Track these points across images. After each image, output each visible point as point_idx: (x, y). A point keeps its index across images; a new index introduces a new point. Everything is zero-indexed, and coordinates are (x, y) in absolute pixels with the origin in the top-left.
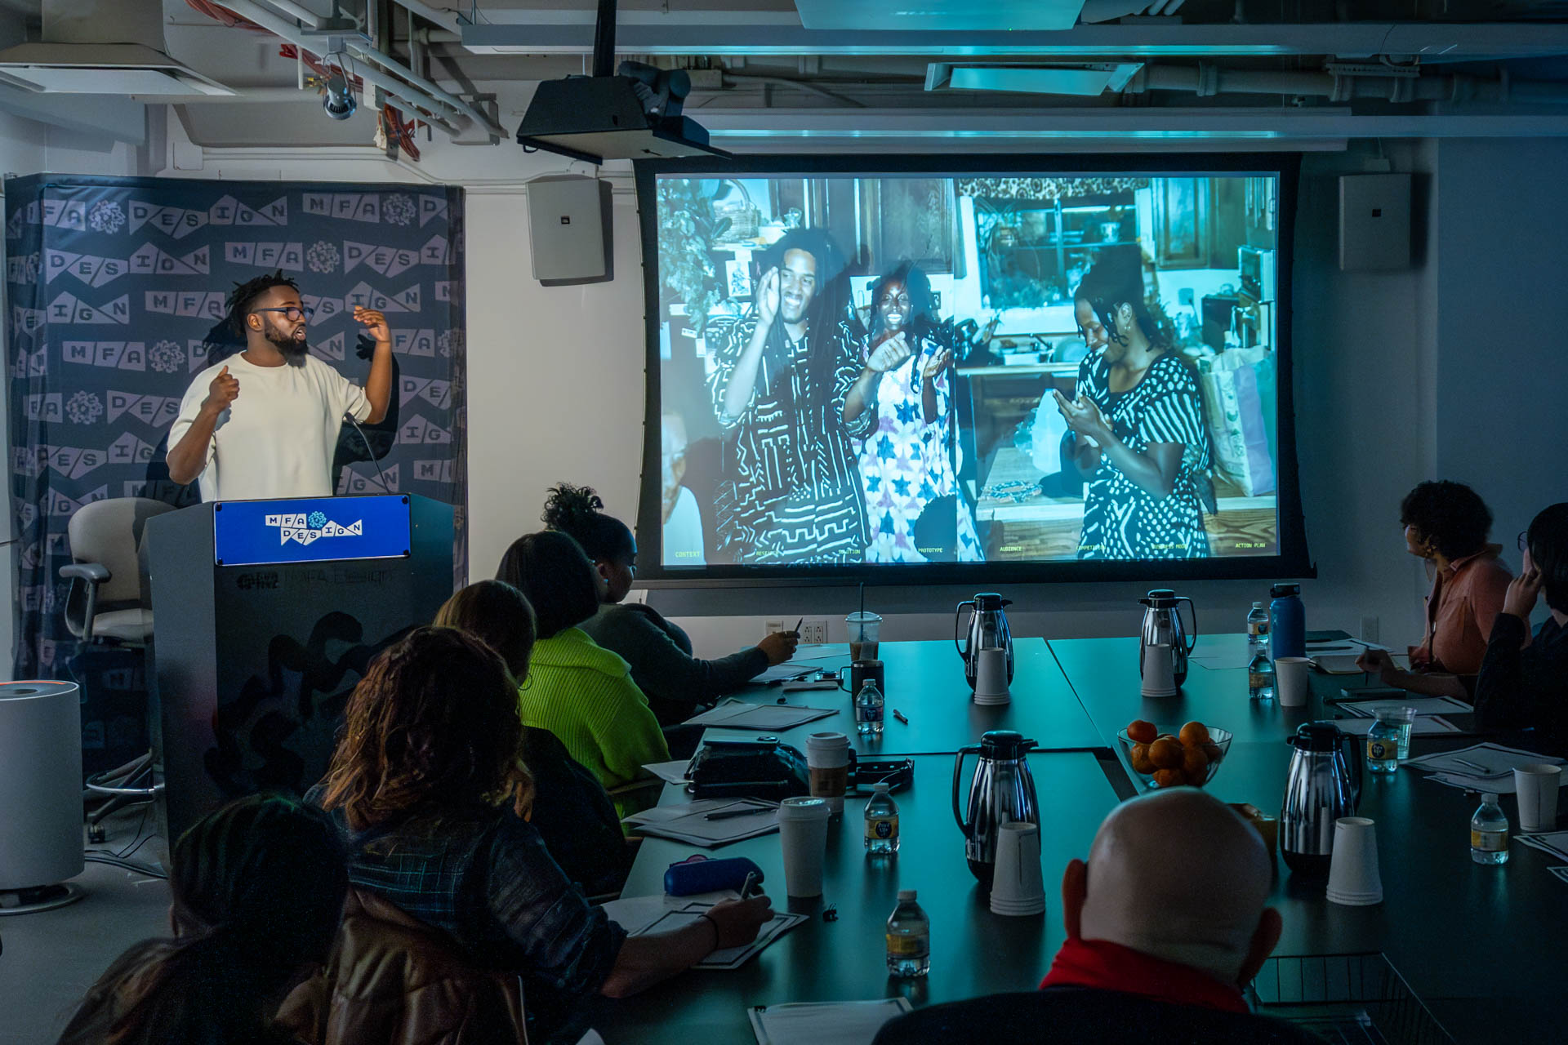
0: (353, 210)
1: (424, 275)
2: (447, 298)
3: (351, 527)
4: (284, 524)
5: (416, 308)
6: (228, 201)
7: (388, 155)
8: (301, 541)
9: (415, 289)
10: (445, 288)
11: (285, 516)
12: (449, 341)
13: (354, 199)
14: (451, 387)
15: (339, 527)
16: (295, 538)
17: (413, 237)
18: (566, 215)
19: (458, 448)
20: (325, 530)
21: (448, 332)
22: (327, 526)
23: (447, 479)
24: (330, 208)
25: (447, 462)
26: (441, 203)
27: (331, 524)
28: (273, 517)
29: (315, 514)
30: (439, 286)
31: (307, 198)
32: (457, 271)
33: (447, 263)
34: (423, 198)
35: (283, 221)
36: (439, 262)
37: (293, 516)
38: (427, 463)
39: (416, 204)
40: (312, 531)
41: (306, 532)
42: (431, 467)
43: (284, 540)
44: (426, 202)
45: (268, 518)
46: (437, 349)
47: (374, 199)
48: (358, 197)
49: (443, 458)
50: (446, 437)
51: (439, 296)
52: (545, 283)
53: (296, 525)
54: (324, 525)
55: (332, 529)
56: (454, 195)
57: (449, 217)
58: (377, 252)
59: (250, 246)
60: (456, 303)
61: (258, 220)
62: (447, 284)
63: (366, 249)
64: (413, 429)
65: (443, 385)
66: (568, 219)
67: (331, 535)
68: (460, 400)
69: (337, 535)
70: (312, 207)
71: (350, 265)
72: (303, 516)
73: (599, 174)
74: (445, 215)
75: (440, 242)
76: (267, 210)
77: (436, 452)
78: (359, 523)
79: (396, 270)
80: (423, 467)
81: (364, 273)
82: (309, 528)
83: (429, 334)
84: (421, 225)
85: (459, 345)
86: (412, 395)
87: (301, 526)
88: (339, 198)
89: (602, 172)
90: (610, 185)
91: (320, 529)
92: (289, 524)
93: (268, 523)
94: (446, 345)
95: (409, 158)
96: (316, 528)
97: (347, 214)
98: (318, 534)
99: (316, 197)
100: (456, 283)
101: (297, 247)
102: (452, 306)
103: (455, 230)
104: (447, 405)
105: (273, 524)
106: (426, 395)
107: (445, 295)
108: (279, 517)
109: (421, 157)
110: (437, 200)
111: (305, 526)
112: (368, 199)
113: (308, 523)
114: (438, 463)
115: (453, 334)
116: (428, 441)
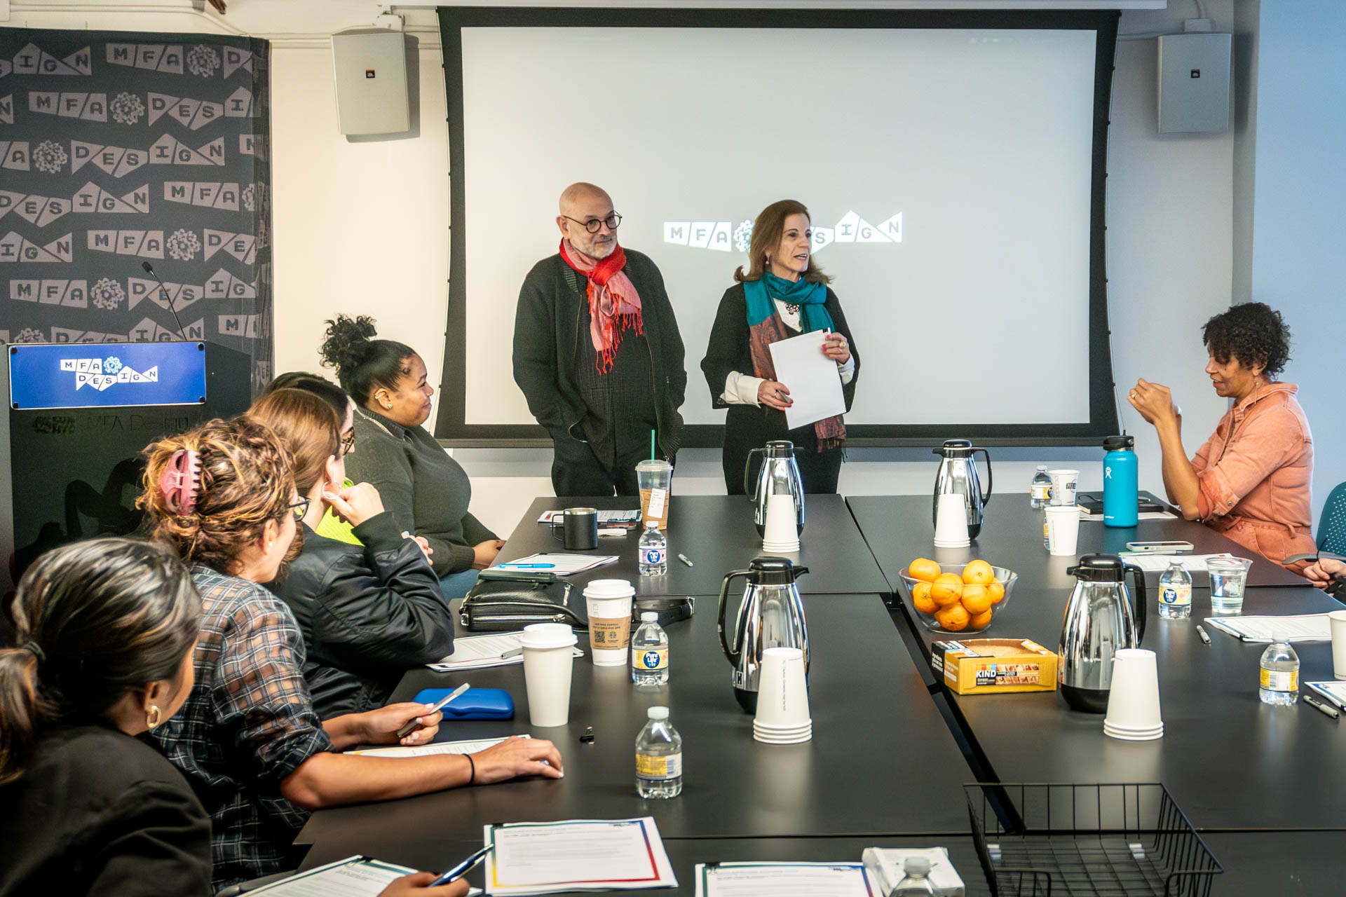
0: (157, 62)
1: (228, 127)
2: (251, 152)
3: (147, 373)
4: (79, 369)
5: (220, 161)
6: (31, 50)
7: (195, 8)
8: (96, 387)
9: (219, 142)
10: (249, 141)
11: (81, 361)
12: (254, 196)
13: (158, 49)
14: (255, 242)
15: (135, 373)
16: (91, 383)
17: (217, 88)
18: (371, 69)
19: (263, 303)
20: (120, 376)
21: (252, 186)
22: (122, 372)
23: (251, 334)
24: (134, 58)
25: (252, 318)
26: (246, 55)
27: (127, 370)
28: (68, 361)
29: (111, 359)
30: (243, 139)
31: (110, 48)
32: (261, 125)
33: (251, 115)
34: (226, 49)
35: (87, 71)
36: (243, 114)
37: (88, 361)
38: (232, 318)
39: (220, 56)
40: (107, 376)
41: (101, 378)
42: (236, 322)
43: (79, 385)
44: (230, 53)
45: (63, 362)
46: (242, 203)
47: (177, 50)
48: (160, 48)
49: (247, 313)
50: (250, 293)
51: (243, 149)
52: (351, 138)
53: (91, 370)
54: (120, 370)
55: (128, 375)
56: (259, 48)
57: (253, 70)
58: (180, 104)
59: (53, 96)
60: (261, 157)
61: (61, 70)
62: (252, 137)
63: (170, 100)
64: (217, 283)
65: (248, 240)
66: (373, 72)
67: (127, 381)
68: (265, 255)
69: (133, 381)
70: (116, 58)
71: (154, 116)
72: (98, 361)
73: (406, 29)
74: (248, 67)
75: (244, 95)
76: (71, 59)
77: (239, 306)
78: (155, 369)
79: (200, 122)
80: (228, 322)
81: (167, 124)
82: (104, 373)
83: (233, 187)
84: (226, 76)
85: (264, 200)
86: (217, 248)
87: (96, 371)
88: (143, 48)
89: (409, 26)
90: (415, 40)
91: (116, 374)
92: (85, 369)
93: (63, 368)
94: (251, 199)
95: (216, 11)
96: (111, 374)
97: (151, 65)
98: (114, 380)
99: (121, 47)
100: (260, 137)
101: (100, 98)
102: (257, 160)
103: (260, 85)
104: (251, 260)
105: (69, 369)
106: (230, 249)
107: (249, 149)
108: (74, 361)
109: (227, 9)
110: (240, 52)
111: (100, 371)
112: (171, 50)
113: (104, 368)
114: (242, 319)
115: (257, 186)
116: (232, 295)
